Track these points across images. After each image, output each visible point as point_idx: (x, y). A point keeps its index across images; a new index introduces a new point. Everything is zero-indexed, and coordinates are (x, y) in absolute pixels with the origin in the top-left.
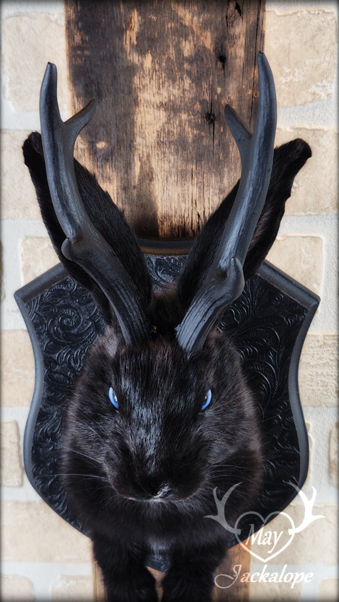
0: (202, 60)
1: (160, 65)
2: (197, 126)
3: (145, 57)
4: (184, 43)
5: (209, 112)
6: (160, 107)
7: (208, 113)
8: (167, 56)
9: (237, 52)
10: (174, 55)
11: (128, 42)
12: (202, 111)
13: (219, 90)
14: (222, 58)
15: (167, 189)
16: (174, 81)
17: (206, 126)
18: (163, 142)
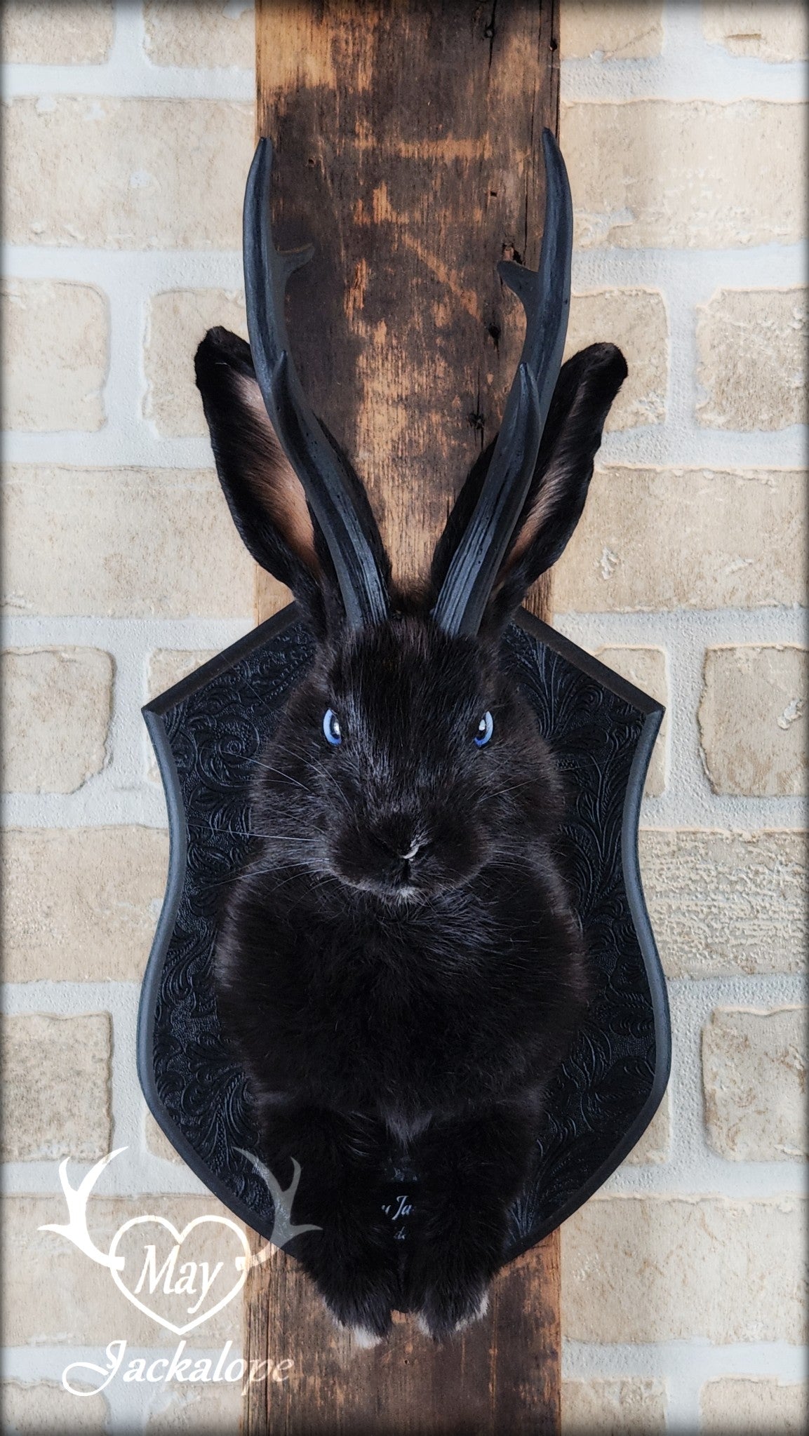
0: (463, 333)
1: (398, 338)
2: (456, 433)
3: (376, 327)
4: (435, 308)
5: (475, 413)
6: (398, 403)
7: (472, 414)
8: (409, 326)
9: (517, 321)
10: (421, 324)
11: (351, 304)
12: (464, 410)
13: (490, 378)
14: (495, 331)
15: (406, 534)
16: (420, 363)
17: (471, 434)
18: (401, 458)
